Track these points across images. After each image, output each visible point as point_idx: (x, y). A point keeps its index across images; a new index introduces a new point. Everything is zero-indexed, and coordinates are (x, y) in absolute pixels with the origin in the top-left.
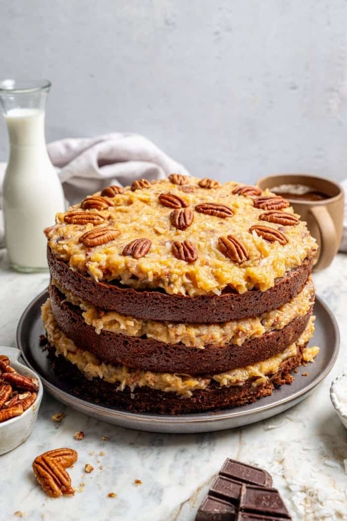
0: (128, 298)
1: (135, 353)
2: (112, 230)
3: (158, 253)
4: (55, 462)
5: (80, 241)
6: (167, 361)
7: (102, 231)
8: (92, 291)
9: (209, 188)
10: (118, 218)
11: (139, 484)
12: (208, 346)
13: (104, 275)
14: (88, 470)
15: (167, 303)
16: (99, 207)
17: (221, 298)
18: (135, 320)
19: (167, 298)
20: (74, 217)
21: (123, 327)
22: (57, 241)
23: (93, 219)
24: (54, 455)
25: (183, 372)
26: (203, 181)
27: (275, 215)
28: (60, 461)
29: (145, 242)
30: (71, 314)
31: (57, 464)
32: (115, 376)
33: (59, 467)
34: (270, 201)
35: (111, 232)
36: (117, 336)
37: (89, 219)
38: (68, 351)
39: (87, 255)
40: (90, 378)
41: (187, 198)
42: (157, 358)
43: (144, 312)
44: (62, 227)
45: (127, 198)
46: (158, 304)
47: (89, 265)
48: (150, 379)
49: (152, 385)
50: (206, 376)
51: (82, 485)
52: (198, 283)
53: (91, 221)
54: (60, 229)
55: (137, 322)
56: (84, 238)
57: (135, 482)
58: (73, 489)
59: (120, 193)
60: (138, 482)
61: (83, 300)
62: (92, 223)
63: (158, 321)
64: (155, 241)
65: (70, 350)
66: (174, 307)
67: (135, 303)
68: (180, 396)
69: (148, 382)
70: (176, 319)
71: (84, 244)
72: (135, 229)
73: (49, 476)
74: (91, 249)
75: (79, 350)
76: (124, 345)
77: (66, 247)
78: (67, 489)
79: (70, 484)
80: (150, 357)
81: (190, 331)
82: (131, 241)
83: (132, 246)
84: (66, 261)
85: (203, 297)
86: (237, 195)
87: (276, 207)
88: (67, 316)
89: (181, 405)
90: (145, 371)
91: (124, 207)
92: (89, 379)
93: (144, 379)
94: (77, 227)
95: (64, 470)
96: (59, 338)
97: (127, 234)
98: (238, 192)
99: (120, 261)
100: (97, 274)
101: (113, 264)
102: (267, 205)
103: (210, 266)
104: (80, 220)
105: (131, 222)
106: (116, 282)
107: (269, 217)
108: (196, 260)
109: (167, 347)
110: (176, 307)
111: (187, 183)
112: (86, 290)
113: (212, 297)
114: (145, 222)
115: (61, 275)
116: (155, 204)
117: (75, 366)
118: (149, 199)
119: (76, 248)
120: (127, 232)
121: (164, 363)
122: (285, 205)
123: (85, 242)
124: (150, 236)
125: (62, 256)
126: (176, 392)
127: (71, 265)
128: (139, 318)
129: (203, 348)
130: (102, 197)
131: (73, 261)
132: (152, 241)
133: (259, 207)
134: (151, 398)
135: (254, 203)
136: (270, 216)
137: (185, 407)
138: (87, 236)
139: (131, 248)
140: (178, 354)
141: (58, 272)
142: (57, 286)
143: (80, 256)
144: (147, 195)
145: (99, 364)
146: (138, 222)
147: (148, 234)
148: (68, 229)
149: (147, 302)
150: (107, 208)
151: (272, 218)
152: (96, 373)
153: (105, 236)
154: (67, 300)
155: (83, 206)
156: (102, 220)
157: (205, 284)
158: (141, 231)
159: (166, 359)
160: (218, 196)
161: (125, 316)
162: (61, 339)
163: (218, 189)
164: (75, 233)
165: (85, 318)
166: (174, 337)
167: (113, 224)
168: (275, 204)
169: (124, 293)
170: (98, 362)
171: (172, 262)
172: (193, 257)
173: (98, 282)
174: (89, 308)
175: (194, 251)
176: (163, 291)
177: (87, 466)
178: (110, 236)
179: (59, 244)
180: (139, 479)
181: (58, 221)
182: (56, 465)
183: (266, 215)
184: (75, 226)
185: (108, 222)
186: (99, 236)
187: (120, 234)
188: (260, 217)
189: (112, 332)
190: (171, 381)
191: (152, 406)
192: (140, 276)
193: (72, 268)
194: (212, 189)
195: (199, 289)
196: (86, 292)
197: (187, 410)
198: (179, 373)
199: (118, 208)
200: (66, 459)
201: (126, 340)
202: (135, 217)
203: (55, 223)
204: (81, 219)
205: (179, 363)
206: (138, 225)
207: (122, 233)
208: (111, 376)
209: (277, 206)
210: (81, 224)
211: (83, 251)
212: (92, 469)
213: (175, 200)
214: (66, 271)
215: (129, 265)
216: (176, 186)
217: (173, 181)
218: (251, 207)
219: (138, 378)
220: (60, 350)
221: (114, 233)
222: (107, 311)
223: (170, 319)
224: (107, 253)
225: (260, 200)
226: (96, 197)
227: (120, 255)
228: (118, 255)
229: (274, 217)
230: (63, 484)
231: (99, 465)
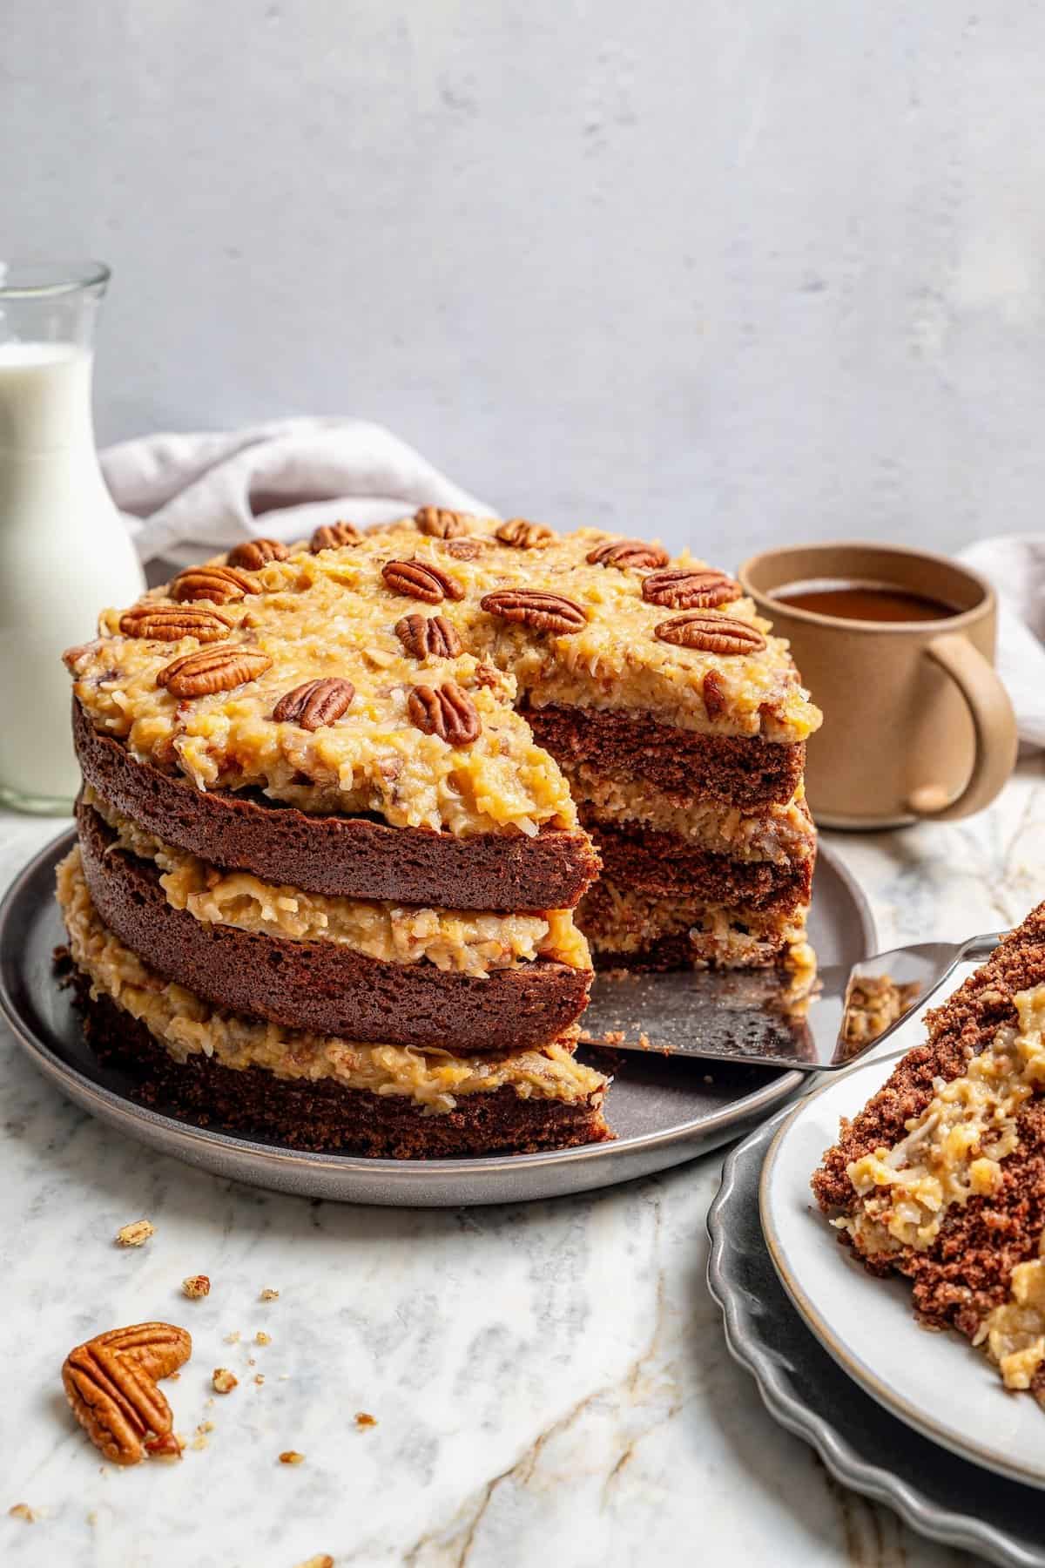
0: (284, 835)
1: (300, 987)
2: (248, 654)
3: (373, 717)
4: (127, 1361)
5: (160, 683)
6: (388, 1011)
7: (221, 656)
8: (187, 816)
9: (524, 546)
10: (269, 624)
11: (368, 1426)
12: (497, 972)
13: (222, 772)
14: (222, 1386)
15: (389, 853)
16: (219, 594)
17: (541, 842)
18: (301, 895)
19: (390, 837)
20: (148, 619)
21: (268, 914)
22: (98, 683)
23: (199, 626)
24: (124, 1343)
25: (429, 1043)
26: (507, 525)
27: (697, 625)
28: (141, 1359)
29: (335, 686)
30: (131, 884)
31: (133, 1368)
32: (247, 1052)
33: (138, 1376)
34: (687, 584)
35: (247, 659)
36: (253, 939)
37: (189, 625)
38: (125, 984)
39: (177, 719)
40: (180, 1056)
41: (461, 575)
42: (360, 1003)
43: (327, 875)
44: (115, 645)
45: (295, 571)
46: (366, 853)
47: (183, 745)
48: (338, 1058)
49: (343, 1077)
50: (494, 1056)
51: (205, 1429)
52: (479, 800)
53: (195, 631)
54: (108, 651)
55: (308, 902)
56: (172, 675)
57: (356, 1421)
58: (179, 1439)
59: (277, 558)
60: (365, 1420)
61: (165, 843)
62: (195, 636)
63: (365, 902)
64: (365, 687)
65: (130, 981)
66: (408, 862)
67: (305, 849)
68: (421, 1108)
69: (333, 1066)
70: (413, 895)
71: (170, 690)
72: (313, 655)
73: (109, 1402)
74: (188, 702)
75: (154, 982)
76: (270, 965)
77: (120, 698)
78: (160, 1440)
79: (171, 1428)
80: (341, 997)
81: (451, 927)
82: (299, 685)
83: (300, 695)
84: (122, 738)
85: (488, 839)
86: (600, 565)
87: (704, 601)
88: (120, 886)
89: (425, 1135)
90: (329, 1039)
91: (285, 597)
92: (179, 1061)
93: (325, 1059)
94: (153, 646)
95: (154, 1386)
96: (99, 950)
97: (291, 666)
98: (603, 557)
99: (265, 735)
100: (203, 769)
101: (247, 743)
102: (679, 596)
103: (514, 759)
104: (163, 627)
105: (304, 635)
106: (254, 790)
107: (680, 630)
108: (475, 738)
109: (386, 971)
110: (414, 863)
111: (465, 533)
112: (173, 813)
113: (515, 840)
114: (341, 635)
115: (105, 775)
116: (371, 590)
117: (142, 1024)
118: (356, 576)
119: (149, 700)
120: (289, 661)
121: (380, 1017)
122: (729, 593)
123: (175, 684)
124: (353, 672)
125: (110, 723)
126: (410, 1097)
127: (133, 747)
128: (315, 892)
129: (485, 976)
130: (229, 569)
131: (139, 736)
132: (356, 685)
133: (656, 602)
134: (345, 1113)
135: (644, 589)
136: (683, 628)
137: (436, 1139)
138: (179, 667)
139: (296, 701)
140: (417, 992)
141: (100, 767)
142: (96, 807)
143: (157, 722)
144: (351, 564)
145: (206, 1020)
146: (322, 636)
147: (348, 668)
148: (128, 652)
149: (335, 848)
150: (242, 599)
151: (688, 633)
152: (197, 1041)
153: (230, 670)
154: (123, 844)
155: (175, 592)
156: (223, 628)
157: (499, 804)
158: (329, 659)
159: (384, 1005)
160: (549, 568)
161: (276, 884)
162: (106, 951)
163: (547, 549)
164: (148, 661)
165: (169, 890)
166: (407, 944)
167: (253, 640)
168: (703, 592)
169: (275, 820)
170: (202, 1012)
171: (409, 739)
172: (468, 730)
173: (204, 790)
174: (180, 863)
175: (470, 713)
176: (379, 818)
177: (218, 1373)
178: (241, 671)
179: (102, 691)
180: (368, 1412)
181: (105, 631)
182: (129, 1371)
183: (675, 624)
184: (149, 643)
185: (241, 635)
186: (212, 669)
187: (271, 666)
188: (658, 630)
189: (239, 930)
190: (394, 1065)
191: (348, 1135)
192: (318, 773)
193: (136, 756)
194: (532, 550)
195: (478, 814)
196: (171, 818)
197: (441, 1149)
198: (418, 1045)
199: (271, 597)
200: (159, 1355)
201: (276, 950)
202: (315, 621)
203: (95, 636)
204: (167, 624)
205: (419, 1018)
206: (321, 643)
207: (275, 665)
208: (236, 1050)
209: (708, 597)
210: (167, 638)
211: (166, 709)
212: (232, 1384)
213: (428, 579)
214: (121, 763)
215: (288, 746)
216: (434, 541)
217: (425, 527)
218: (636, 601)
219: (308, 1057)
220: (102, 981)
221: (254, 663)
222: (226, 873)
223: (397, 896)
224: (230, 715)
225: (660, 580)
226: (211, 568)
227: (266, 719)
228: (261, 720)
229: (696, 633)
230: (148, 1425)
231: (253, 1371)
